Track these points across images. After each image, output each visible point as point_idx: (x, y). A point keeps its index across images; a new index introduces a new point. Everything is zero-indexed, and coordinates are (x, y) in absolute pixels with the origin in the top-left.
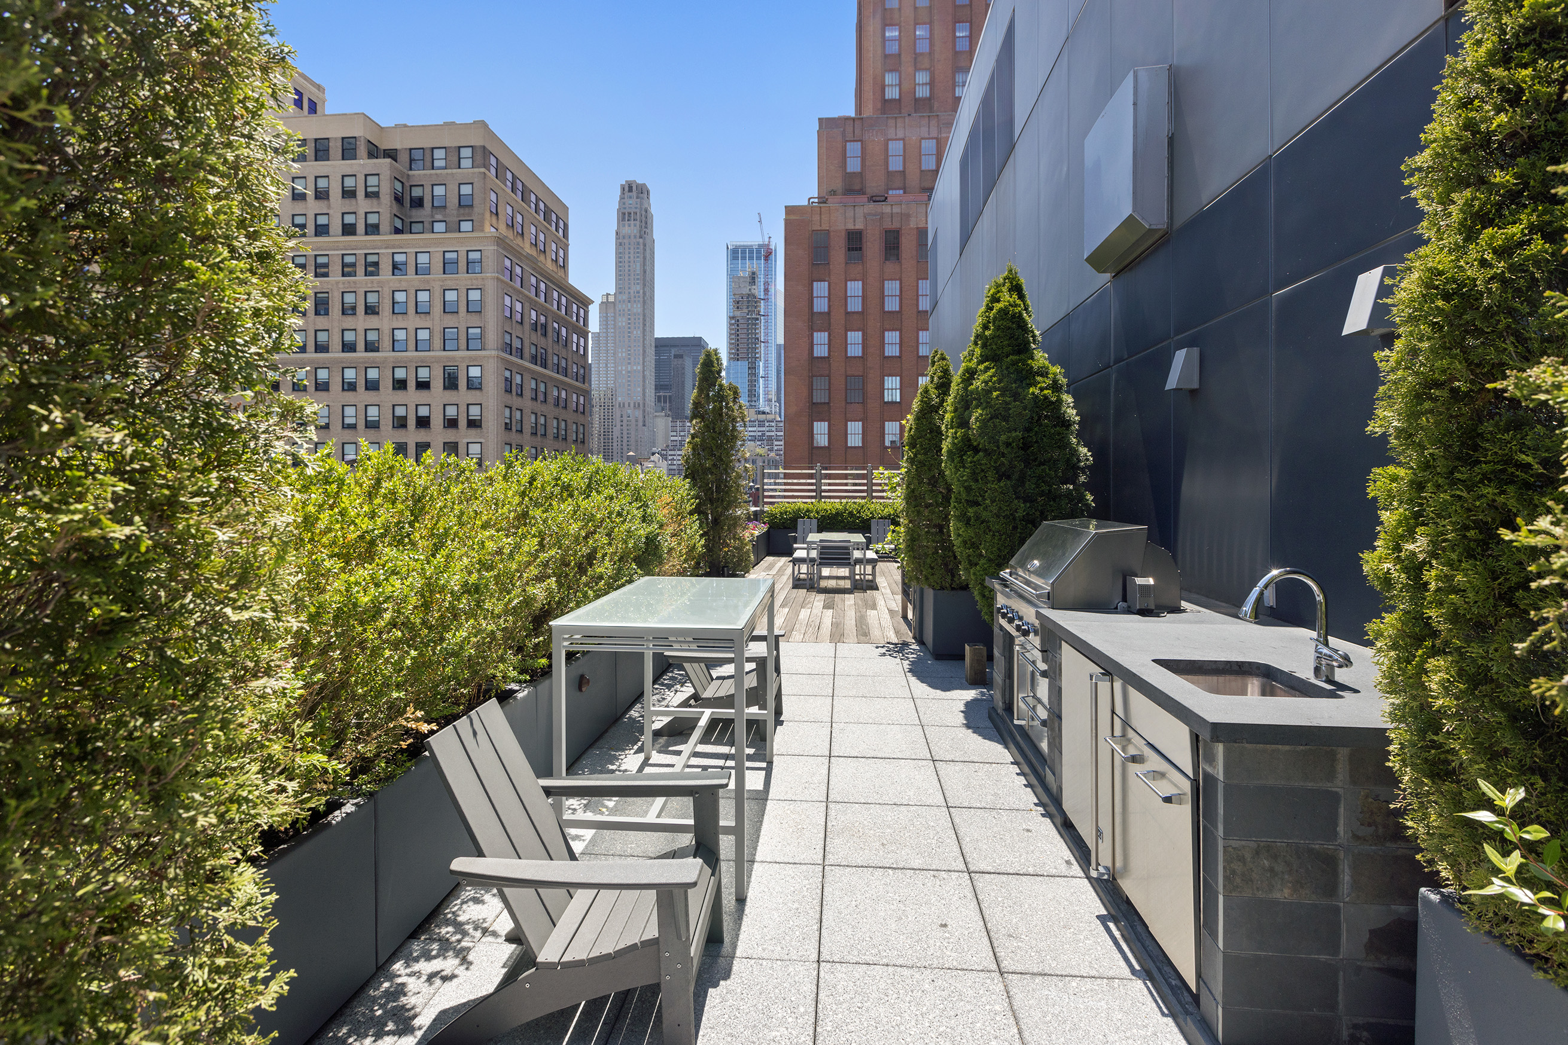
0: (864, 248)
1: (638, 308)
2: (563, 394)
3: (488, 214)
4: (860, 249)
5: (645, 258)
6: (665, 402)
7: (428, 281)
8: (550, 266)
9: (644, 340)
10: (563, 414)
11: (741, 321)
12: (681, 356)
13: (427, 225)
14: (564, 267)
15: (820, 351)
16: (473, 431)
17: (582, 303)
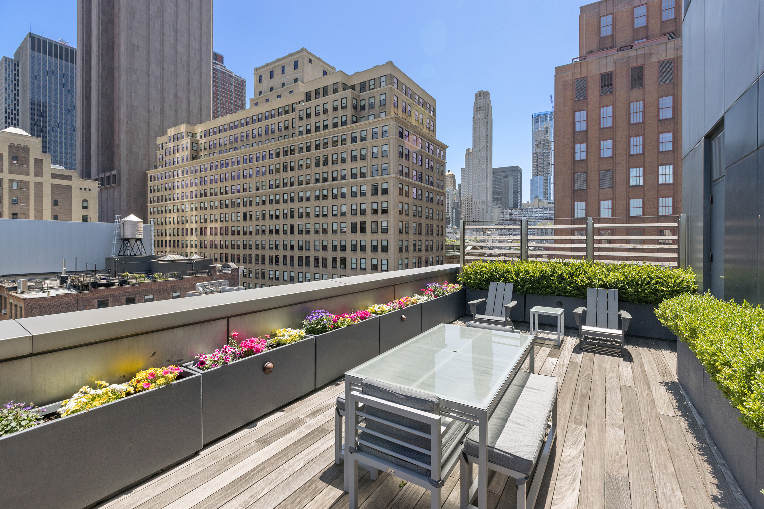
0: (614, 84)
1: (484, 154)
2: (431, 195)
3: (392, 107)
4: (611, 85)
5: (487, 128)
6: (498, 200)
7: (365, 144)
8: (425, 131)
9: (487, 169)
10: (431, 206)
11: (540, 155)
12: (507, 177)
13: (367, 118)
14: (433, 130)
15: (580, 156)
16: (384, 215)
17: (442, 148)
